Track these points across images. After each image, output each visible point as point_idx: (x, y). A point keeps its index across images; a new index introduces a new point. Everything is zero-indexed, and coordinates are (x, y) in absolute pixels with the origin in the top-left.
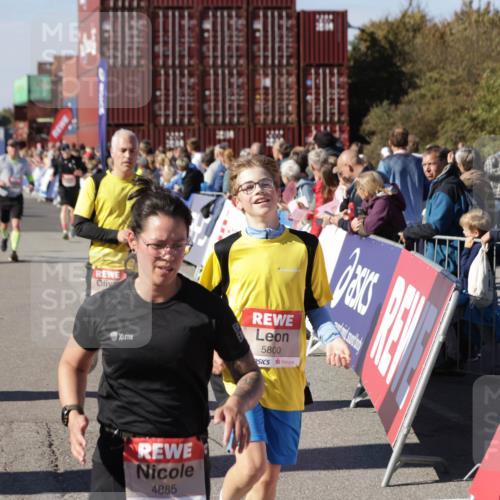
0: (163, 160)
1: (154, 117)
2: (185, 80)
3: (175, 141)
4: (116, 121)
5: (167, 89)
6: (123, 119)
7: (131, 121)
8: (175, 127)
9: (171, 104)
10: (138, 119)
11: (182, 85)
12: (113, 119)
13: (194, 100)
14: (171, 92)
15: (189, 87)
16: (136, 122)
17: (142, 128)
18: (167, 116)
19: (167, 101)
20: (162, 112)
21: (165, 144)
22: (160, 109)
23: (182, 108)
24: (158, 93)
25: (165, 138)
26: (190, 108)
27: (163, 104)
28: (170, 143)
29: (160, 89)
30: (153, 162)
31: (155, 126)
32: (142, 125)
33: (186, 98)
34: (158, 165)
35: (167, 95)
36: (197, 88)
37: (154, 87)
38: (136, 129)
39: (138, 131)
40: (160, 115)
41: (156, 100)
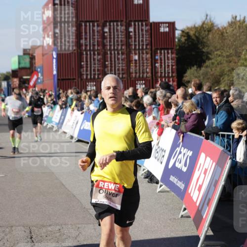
0: (85, 96)
1: (81, 75)
2: (96, 57)
3: (91, 87)
4: (62, 78)
5: (87, 61)
7: (69, 77)
8: (91, 80)
9: (89, 69)
11: (94, 59)
13: (100, 67)
14: (89, 63)
15: (98, 60)
16: (72, 78)
17: (75, 81)
18: (87, 75)
19: (87, 67)
20: (85, 73)
21: (86, 88)
22: (84, 71)
23: (94, 70)
24: (82, 63)
25: (87, 85)
26: (98, 70)
27: (85, 69)
28: (89, 88)
29: (83, 61)
30: (80, 97)
31: (81, 79)
32: (75, 79)
33: (96, 65)
34: (82, 99)
35: (87, 64)
36: (102, 60)
37: (81, 60)
38: (72, 81)
39: (73, 82)
40: (84, 74)
41: (81, 67)
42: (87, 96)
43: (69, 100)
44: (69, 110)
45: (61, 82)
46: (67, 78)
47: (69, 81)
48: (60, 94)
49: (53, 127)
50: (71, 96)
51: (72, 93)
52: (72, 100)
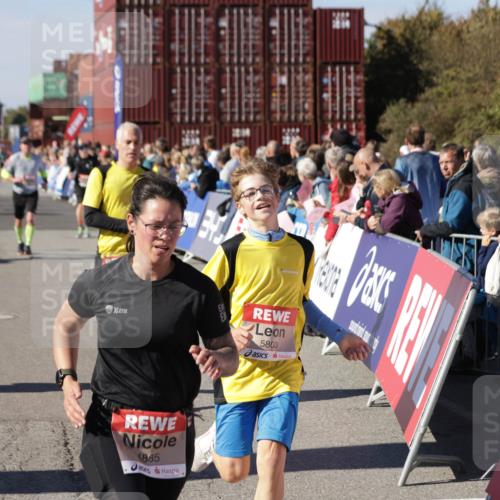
0: (179, 159)
1: (170, 114)
2: (201, 78)
3: (191, 139)
5: (183, 87)
6: (139, 117)
7: (147, 119)
8: (191, 125)
9: (187, 102)
10: (154, 117)
11: (198, 83)
13: (210, 98)
14: (187, 90)
15: (205, 85)
16: (152, 120)
17: (157, 126)
18: (183, 114)
20: (178, 110)
21: (181, 142)
22: (176, 107)
23: (198, 105)
24: (174, 91)
25: (181, 136)
26: (206, 105)
27: (179, 102)
28: (186, 141)
29: (176, 87)
31: (172, 124)
32: (158, 123)
33: (202, 96)
34: (173, 163)
35: (183, 93)
36: (213, 85)
37: (170, 85)
38: (152, 126)
39: (154, 128)
40: (176, 113)
41: (171, 98)
42: (182, 158)
47: (147, 126)
50: (149, 157)
51: (151, 151)
52: (151, 165)
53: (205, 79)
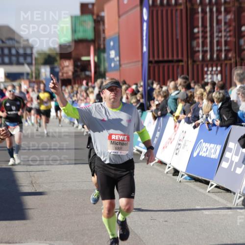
0: (202, 94)
1: (192, 53)
2: (222, 17)
3: (213, 76)
4: (156, 59)
5: (204, 26)
6: (163, 56)
7: (170, 58)
8: (212, 62)
9: (208, 40)
10: (178, 56)
11: (219, 22)
12: (154, 57)
13: (230, 36)
14: (208, 29)
15: (225, 23)
16: (175, 58)
17: (181, 64)
18: (205, 52)
19: (204, 37)
20: (200, 49)
21: (203, 79)
22: (198, 45)
23: (219, 43)
24: (196, 30)
25: (204, 73)
26: (226, 43)
27: (200, 41)
28: (208, 78)
29: (198, 27)
31: (194, 61)
32: (182, 61)
33: (223, 34)
34: (196, 99)
35: (204, 32)
36: (233, 24)
37: (192, 24)
38: (176, 65)
39: (178, 67)
40: (199, 51)
41: (194, 37)
42: (205, 94)
43: (170, 101)
44: (171, 120)
45: (154, 67)
46: (166, 58)
47: (171, 65)
48: (153, 90)
49: (141, 152)
50: (174, 93)
51: (176, 88)
52: (176, 100)
53: (225, 18)
